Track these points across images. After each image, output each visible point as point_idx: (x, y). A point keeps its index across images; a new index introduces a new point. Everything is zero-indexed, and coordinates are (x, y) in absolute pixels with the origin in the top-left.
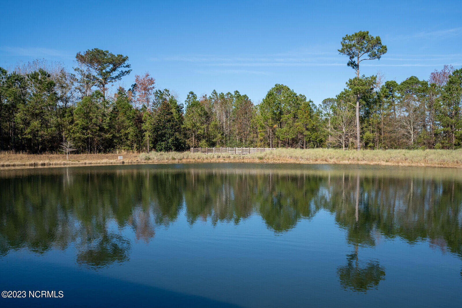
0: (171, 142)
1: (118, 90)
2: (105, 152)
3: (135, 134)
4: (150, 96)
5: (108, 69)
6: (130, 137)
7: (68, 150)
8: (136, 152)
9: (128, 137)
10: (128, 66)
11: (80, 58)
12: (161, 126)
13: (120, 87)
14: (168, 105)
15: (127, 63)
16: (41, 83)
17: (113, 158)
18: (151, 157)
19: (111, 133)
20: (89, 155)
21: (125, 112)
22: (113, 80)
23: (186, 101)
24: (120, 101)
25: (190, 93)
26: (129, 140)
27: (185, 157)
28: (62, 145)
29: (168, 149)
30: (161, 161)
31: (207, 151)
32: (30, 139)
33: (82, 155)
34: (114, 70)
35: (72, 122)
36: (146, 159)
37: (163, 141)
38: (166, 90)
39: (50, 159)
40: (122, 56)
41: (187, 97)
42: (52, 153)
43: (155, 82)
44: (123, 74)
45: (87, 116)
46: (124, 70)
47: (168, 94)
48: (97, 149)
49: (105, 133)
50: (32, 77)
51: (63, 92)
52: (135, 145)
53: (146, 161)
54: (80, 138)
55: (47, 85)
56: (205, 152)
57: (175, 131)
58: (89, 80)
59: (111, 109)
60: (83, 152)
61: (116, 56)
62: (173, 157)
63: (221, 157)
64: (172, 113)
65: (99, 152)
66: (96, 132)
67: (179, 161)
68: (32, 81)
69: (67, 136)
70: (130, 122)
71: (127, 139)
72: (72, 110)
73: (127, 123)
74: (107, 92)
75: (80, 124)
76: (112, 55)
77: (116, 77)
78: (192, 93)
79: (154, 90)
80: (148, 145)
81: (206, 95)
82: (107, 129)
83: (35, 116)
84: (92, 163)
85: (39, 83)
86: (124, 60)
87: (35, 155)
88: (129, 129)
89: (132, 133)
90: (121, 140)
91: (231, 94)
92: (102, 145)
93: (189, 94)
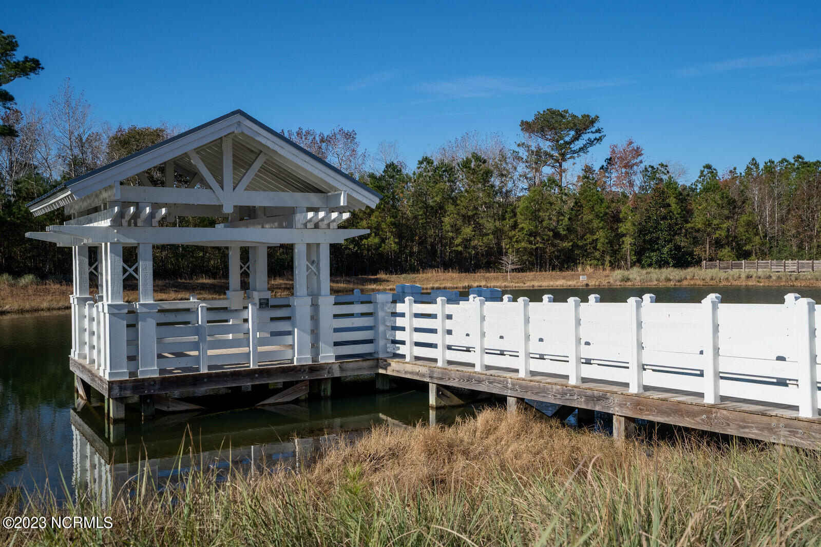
0: (667, 252)
1: (583, 170)
2: (561, 270)
3: (607, 241)
4: (634, 177)
5: (567, 139)
6: (599, 246)
7: (510, 267)
8: (608, 268)
9: (596, 246)
10: (598, 131)
11: (527, 127)
12: (652, 226)
13: (587, 166)
14: (663, 192)
15: (597, 126)
16: (474, 172)
17: (572, 278)
18: (631, 276)
19: (571, 241)
20: (538, 273)
21: (593, 207)
22: (576, 155)
23: (697, 180)
24: (585, 191)
25: (704, 167)
26: (598, 250)
27: (688, 277)
28: (503, 260)
29: (661, 264)
30: (646, 284)
31: (730, 267)
32: (461, 251)
33: (528, 273)
34: (576, 138)
35: (515, 226)
36: (622, 280)
37: (654, 251)
38: (662, 165)
39: (487, 279)
40: (588, 116)
41: (699, 174)
42: (489, 272)
43: (642, 152)
44: (591, 143)
45: (535, 216)
46: (593, 136)
47: (666, 172)
48: (550, 265)
49: (561, 240)
50: (463, 166)
51: (502, 182)
52: (608, 258)
53: (622, 283)
54: (525, 249)
55: (482, 175)
56: (728, 268)
57: (675, 234)
58: (539, 157)
59: (571, 203)
60: (531, 270)
61: (580, 117)
62: (666, 277)
63: (754, 277)
64: (669, 205)
65: (553, 269)
66: (548, 240)
67: (677, 284)
68: (463, 171)
69: (508, 246)
70: (600, 223)
71: (595, 248)
72: (515, 208)
73: (596, 223)
74: (566, 175)
75: (527, 229)
76: (574, 117)
77: (580, 149)
78: (708, 167)
79: (642, 166)
80: (629, 258)
81: (735, 169)
82: (566, 235)
83: (467, 219)
84: (543, 285)
85: (473, 174)
86: (592, 122)
87: (467, 274)
88: (598, 233)
89: (602, 240)
90: (586, 251)
91: (787, 161)
92: (558, 258)
93: (703, 169)
